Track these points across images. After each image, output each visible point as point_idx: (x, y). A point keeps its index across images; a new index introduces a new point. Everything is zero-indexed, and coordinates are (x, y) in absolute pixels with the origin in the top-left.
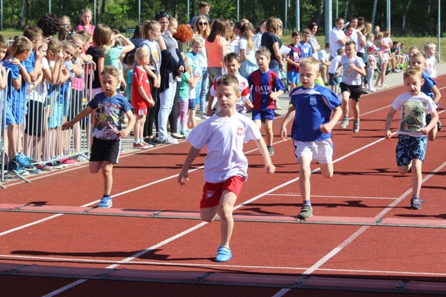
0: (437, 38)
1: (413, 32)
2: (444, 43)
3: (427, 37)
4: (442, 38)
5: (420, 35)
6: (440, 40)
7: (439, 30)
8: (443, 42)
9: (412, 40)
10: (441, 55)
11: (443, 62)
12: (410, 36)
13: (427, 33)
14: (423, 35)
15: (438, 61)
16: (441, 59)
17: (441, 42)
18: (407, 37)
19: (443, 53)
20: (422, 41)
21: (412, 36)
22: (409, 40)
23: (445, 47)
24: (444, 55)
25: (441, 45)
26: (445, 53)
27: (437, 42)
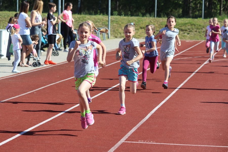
0: (108, 16)
1: (89, 10)
2: (114, 21)
3: (100, 14)
4: (112, 16)
6: (110, 18)
7: (110, 9)
8: (113, 19)
9: (85, 17)
10: (111, 31)
11: (113, 38)
12: (84, 14)
13: (99, 11)
14: (96, 13)
15: (108, 38)
16: (111, 35)
17: (111, 20)
18: (81, 14)
19: (112, 30)
20: (95, 18)
21: (86, 14)
22: (82, 17)
23: (115, 24)
24: (114, 31)
25: (111, 22)
26: (115, 30)
27: (107, 19)
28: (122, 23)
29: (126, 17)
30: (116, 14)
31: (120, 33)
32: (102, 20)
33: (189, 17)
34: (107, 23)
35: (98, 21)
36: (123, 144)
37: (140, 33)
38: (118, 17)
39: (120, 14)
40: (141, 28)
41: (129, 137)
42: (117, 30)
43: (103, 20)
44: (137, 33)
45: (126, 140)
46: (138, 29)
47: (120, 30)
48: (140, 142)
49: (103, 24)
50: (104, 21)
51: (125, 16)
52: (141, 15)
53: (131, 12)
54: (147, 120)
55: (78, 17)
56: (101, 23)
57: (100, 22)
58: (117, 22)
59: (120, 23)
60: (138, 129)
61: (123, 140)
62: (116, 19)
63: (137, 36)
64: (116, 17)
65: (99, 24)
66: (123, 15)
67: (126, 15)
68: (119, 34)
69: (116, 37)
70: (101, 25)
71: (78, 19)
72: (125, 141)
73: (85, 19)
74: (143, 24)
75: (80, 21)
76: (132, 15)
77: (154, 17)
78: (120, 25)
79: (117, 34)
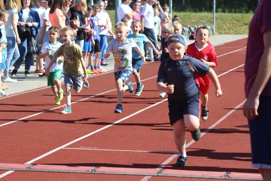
0: (212, 13)
1: (192, 7)
2: (218, 18)
3: (204, 12)
4: (217, 14)
5: (198, 11)
6: (215, 15)
7: (215, 6)
8: (218, 16)
9: (191, 15)
10: (216, 28)
11: (218, 34)
12: (189, 11)
13: (204, 9)
14: (201, 11)
15: (213, 34)
16: (216, 31)
17: (216, 17)
18: (186, 12)
19: (217, 26)
20: (200, 16)
21: (191, 12)
22: (188, 15)
23: (219, 21)
24: (218, 28)
25: (216, 20)
26: (220, 26)
27: (212, 16)
28: (227, 20)
29: (230, 14)
30: (221, 11)
31: (225, 30)
32: (206, 18)
34: (212, 20)
35: (203, 18)
37: (244, 30)
38: (222, 14)
39: (224, 11)
40: (245, 24)
42: (222, 27)
43: (208, 17)
44: (241, 29)
46: (242, 26)
47: (224, 26)
49: (208, 21)
50: (208, 19)
52: (245, 12)
53: (235, 9)
55: (183, 15)
56: (206, 20)
57: (204, 19)
58: (221, 18)
59: (224, 20)
62: (221, 16)
63: (241, 32)
64: (220, 14)
65: (204, 21)
66: (227, 12)
67: (230, 12)
68: (223, 30)
69: (221, 34)
70: (206, 22)
71: (183, 17)
73: (190, 16)
74: (246, 20)
75: (186, 19)
76: (235, 12)
78: (224, 22)
79: (222, 30)
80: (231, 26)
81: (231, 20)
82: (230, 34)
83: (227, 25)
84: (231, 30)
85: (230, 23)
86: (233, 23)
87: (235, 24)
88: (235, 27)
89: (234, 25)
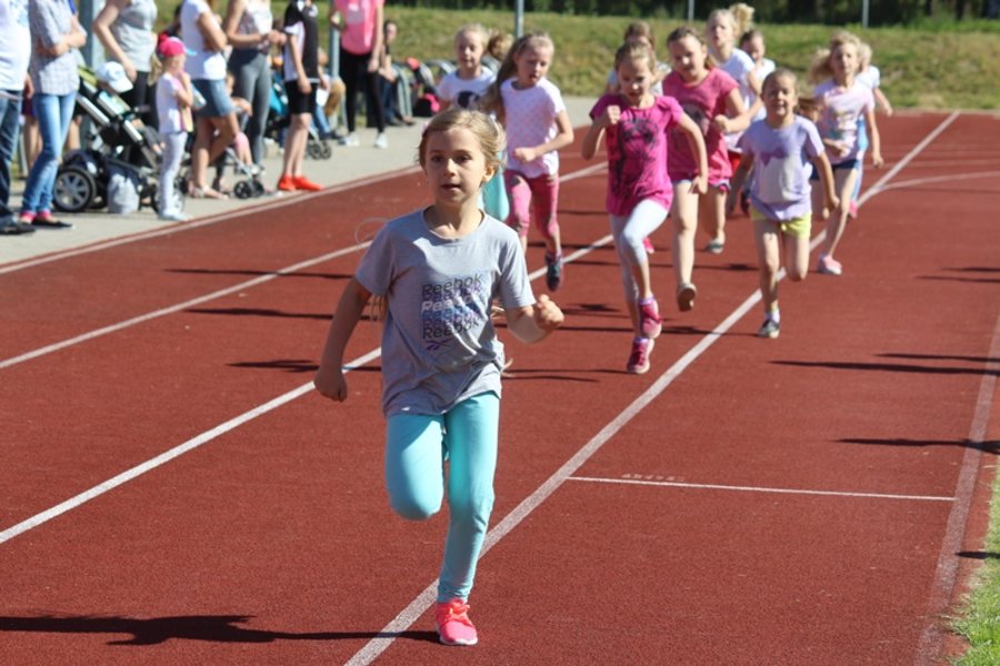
0: (510, 15)
4: (531, 16)
6: (521, 20)
8: (532, 25)
9: (430, 17)
12: (425, 5)
18: (413, 5)
21: (434, 5)
22: (420, 17)
27: (511, 25)
29: (580, 20)
30: (546, 7)
33: (814, 20)
36: (566, 487)
38: (552, 17)
39: (557, 8)
41: (589, 461)
45: (578, 472)
48: (627, 480)
51: (577, 13)
52: (638, 12)
54: (655, 401)
60: (622, 431)
61: (565, 473)
62: (545, 23)
64: (545, 18)
66: (571, 11)
67: (581, 9)
72: (574, 475)
73: (429, 22)
76: (603, 11)
77: (685, 17)
80: (584, 65)
81: (587, 41)
82: (579, 94)
83: (570, 59)
84: (584, 79)
85: (579, 55)
86: (591, 54)
87: (601, 57)
88: (597, 68)
89: (596, 61)
